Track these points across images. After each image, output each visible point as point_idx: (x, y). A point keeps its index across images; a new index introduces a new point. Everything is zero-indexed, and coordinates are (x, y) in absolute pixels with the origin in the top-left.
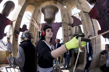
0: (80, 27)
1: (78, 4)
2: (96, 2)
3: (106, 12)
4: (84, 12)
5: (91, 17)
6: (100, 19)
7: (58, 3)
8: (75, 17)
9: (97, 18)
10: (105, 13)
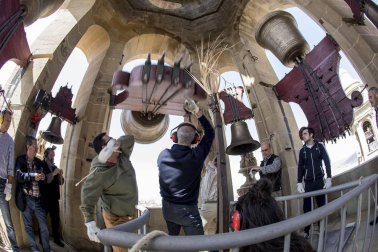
0: (245, 125)
1: (247, 61)
2: (300, 59)
3: (324, 81)
4: (262, 83)
5: (279, 98)
6: (307, 99)
7: (183, 47)
8: (229, 96)
9: (298, 100)
10: (322, 85)
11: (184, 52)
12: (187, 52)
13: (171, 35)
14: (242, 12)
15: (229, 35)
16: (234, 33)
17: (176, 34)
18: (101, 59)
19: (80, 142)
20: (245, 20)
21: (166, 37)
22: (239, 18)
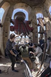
11: (29, 7)
12: (30, 8)
13: (26, 4)
14: (45, 1)
15: (41, 5)
16: (42, 5)
17: (27, 3)
18: (8, 10)
19: (3, 32)
20: (45, 3)
21: (25, 4)
22: (44, 2)
